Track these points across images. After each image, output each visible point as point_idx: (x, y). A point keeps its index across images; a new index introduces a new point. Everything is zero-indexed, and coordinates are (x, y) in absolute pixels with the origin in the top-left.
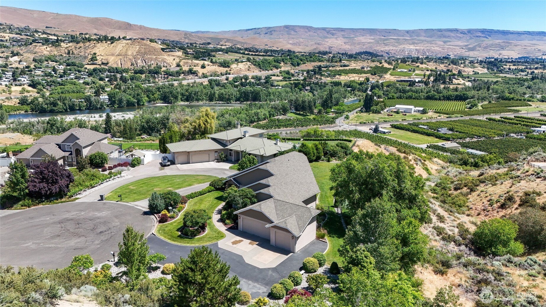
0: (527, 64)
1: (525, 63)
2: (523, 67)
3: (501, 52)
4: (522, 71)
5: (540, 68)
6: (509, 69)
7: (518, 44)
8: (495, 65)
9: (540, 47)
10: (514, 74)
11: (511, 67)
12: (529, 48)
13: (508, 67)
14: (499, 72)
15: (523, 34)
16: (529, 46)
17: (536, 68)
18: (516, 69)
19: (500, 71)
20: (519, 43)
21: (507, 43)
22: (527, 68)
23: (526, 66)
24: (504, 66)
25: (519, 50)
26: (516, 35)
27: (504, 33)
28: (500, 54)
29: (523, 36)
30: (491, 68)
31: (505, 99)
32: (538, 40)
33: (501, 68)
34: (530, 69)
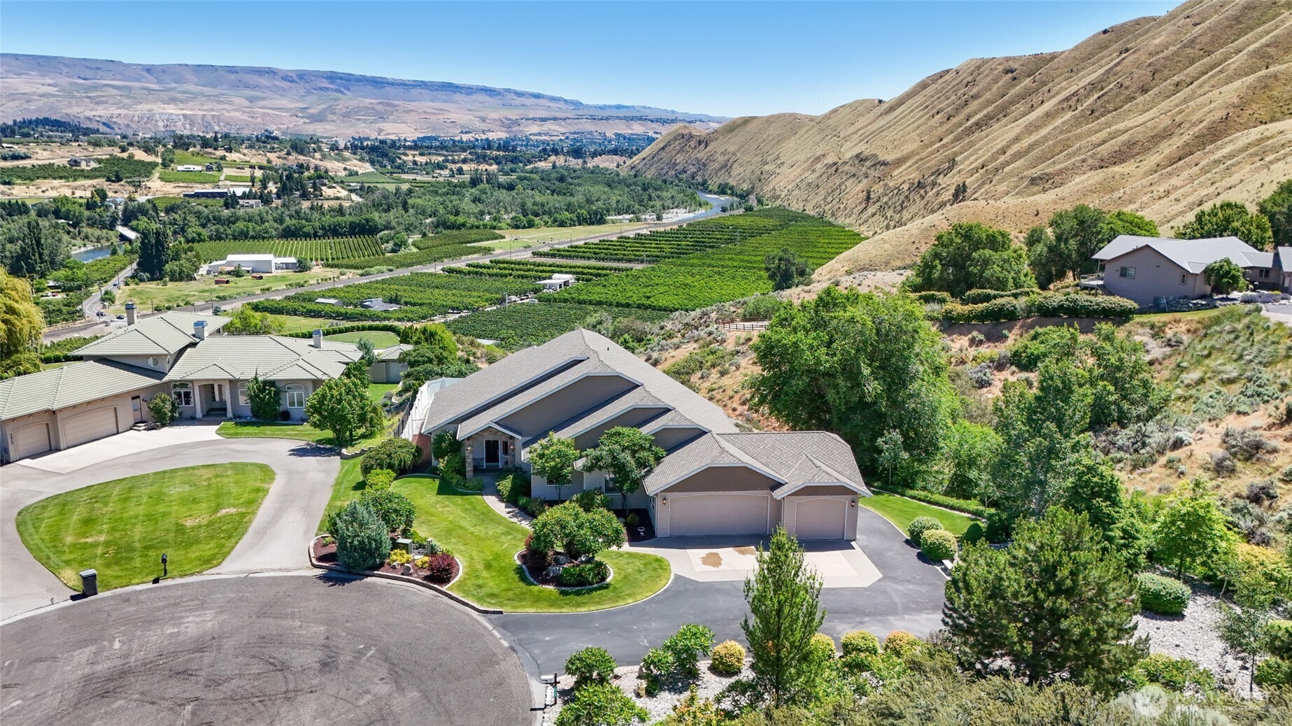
0: (445, 153)
1: (442, 149)
2: (441, 159)
3: (380, 125)
4: (440, 166)
5: (471, 160)
6: (415, 163)
7: (412, 108)
8: (385, 155)
9: (453, 117)
10: (427, 174)
11: (416, 158)
12: (434, 118)
13: (410, 158)
14: (396, 170)
15: (414, 86)
16: (432, 114)
17: (464, 161)
18: (427, 163)
19: (398, 167)
20: (412, 106)
21: (388, 105)
22: (447, 161)
23: (443, 155)
24: (403, 157)
25: (415, 121)
26: (401, 90)
27: (376, 82)
28: (380, 131)
29: (415, 92)
30: (378, 162)
31: (449, 228)
32: (444, 101)
33: (398, 161)
34: (454, 162)
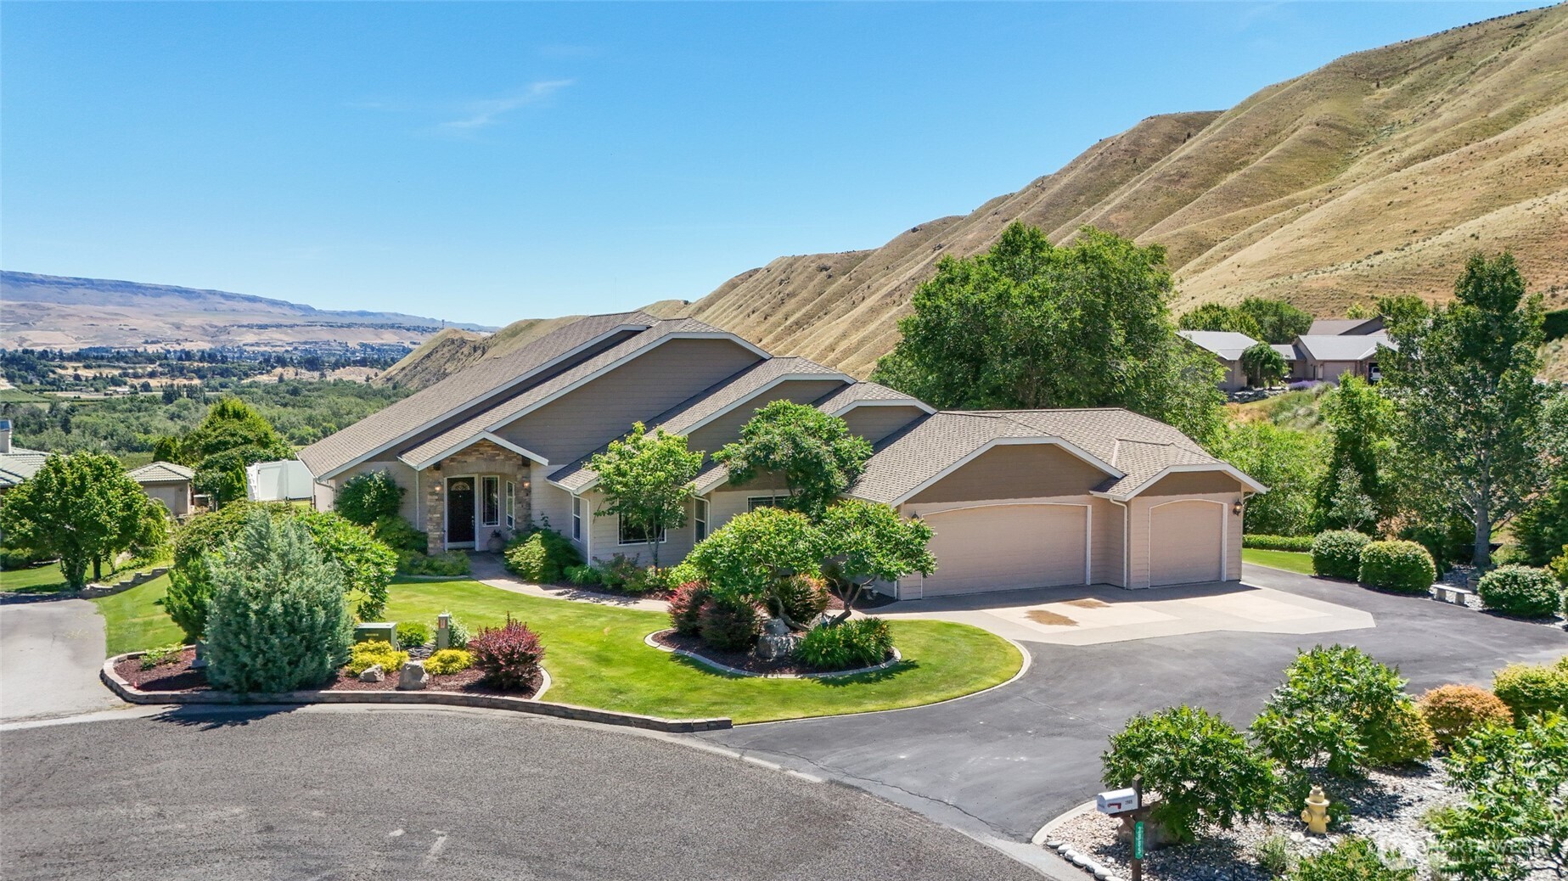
3: (24, 334)
6: (77, 377)
8: (31, 368)
11: (79, 372)
13: (71, 372)
14: (48, 387)
15: (75, 285)
16: (100, 318)
17: (152, 375)
19: (52, 383)
20: (70, 309)
21: (35, 307)
22: (126, 375)
24: (59, 371)
25: (77, 328)
26: (54, 289)
27: (17, 280)
28: (23, 340)
29: (75, 293)
30: (21, 377)
33: (52, 375)
